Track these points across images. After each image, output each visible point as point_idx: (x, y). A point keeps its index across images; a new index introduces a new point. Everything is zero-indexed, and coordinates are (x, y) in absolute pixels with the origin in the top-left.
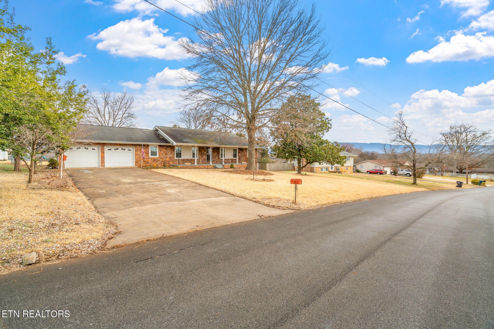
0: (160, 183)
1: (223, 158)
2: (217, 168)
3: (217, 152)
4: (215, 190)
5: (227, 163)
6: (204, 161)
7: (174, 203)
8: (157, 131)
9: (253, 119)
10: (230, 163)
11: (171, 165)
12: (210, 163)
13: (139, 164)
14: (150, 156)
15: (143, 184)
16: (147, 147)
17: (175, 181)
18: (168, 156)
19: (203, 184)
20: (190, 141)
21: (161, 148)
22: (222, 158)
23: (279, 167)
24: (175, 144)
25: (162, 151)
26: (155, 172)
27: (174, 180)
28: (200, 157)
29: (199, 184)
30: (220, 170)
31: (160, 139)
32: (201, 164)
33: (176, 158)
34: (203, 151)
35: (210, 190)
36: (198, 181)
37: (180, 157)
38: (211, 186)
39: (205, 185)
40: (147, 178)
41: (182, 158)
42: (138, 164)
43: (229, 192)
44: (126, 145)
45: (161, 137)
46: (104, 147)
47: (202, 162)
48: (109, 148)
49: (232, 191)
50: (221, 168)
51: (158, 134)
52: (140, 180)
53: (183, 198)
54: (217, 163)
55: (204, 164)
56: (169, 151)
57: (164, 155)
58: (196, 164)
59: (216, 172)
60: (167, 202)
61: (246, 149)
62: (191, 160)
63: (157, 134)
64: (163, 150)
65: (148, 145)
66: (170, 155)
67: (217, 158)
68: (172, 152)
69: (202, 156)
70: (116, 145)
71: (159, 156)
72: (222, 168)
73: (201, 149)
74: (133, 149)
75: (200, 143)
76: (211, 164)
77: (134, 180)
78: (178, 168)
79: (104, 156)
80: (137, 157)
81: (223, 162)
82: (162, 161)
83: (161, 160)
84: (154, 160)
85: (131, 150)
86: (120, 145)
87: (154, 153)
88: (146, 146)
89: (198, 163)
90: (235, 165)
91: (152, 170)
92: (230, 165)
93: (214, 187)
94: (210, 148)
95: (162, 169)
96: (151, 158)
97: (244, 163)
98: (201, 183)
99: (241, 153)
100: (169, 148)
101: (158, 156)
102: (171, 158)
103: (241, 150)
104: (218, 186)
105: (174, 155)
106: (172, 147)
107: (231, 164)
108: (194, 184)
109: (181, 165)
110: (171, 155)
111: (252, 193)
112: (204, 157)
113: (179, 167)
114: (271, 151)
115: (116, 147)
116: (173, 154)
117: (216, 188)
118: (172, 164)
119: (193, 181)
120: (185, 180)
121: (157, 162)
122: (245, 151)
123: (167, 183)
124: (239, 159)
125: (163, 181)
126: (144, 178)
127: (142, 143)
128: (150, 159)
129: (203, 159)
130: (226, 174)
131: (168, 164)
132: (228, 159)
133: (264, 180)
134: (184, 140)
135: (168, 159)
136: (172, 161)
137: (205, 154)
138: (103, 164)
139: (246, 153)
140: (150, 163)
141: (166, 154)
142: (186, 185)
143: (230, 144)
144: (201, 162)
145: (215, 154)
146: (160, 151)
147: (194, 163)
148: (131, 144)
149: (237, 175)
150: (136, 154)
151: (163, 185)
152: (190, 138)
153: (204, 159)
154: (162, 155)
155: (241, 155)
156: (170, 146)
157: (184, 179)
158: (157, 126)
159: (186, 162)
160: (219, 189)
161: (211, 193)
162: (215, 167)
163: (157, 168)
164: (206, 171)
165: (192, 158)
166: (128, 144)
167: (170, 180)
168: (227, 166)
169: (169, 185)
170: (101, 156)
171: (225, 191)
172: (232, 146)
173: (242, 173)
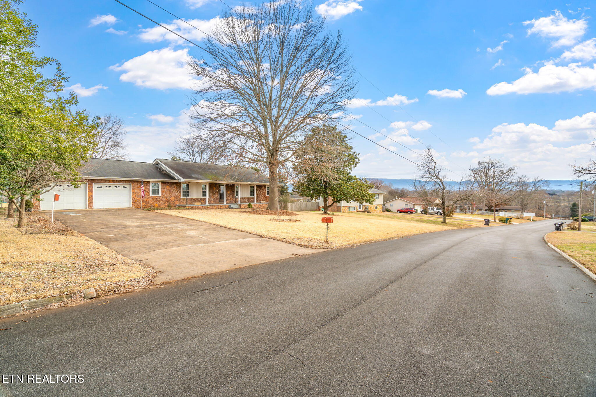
0: (174, 225)
1: (239, 197)
2: (232, 208)
3: (232, 190)
4: (240, 232)
5: (243, 203)
6: (216, 201)
7: (200, 245)
8: (158, 164)
9: (275, 153)
10: (246, 202)
11: (177, 206)
12: (223, 203)
13: (137, 204)
14: (151, 195)
15: (154, 227)
16: (147, 184)
17: (190, 222)
18: (173, 195)
19: (224, 226)
20: (200, 176)
21: (164, 185)
22: (237, 197)
23: (302, 207)
24: (182, 180)
25: (165, 189)
26: (161, 213)
27: (188, 222)
28: (212, 195)
29: (220, 226)
30: (236, 210)
31: (162, 174)
32: (213, 204)
33: (182, 197)
34: (214, 188)
35: (235, 232)
36: (218, 223)
37: (188, 196)
38: (233, 228)
39: (227, 226)
40: (156, 220)
41: (190, 197)
42: (135, 205)
43: (256, 233)
44: (120, 181)
45: (164, 172)
46: (92, 184)
47: (214, 202)
48: (99, 186)
49: (258, 232)
50: (237, 209)
51: (159, 168)
52: (148, 223)
53: (208, 240)
54: (231, 202)
55: (216, 203)
56: (174, 188)
57: (168, 194)
58: (207, 204)
59: (232, 212)
60: (192, 244)
61: (265, 186)
62: (201, 199)
63: (157, 168)
64: (167, 188)
65: (149, 182)
66: (175, 193)
67: (231, 196)
68: (178, 190)
69: (214, 194)
70: (108, 182)
71: (162, 194)
72: (239, 209)
73: (212, 186)
74: (129, 187)
75: (212, 179)
76: (225, 203)
77: (140, 223)
78: (187, 209)
79: (92, 196)
80: (134, 196)
81: (239, 201)
82: (166, 201)
83: (164, 199)
84: (156, 200)
85: (126, 188)
86: (113, 181)
87: (155, 192)
88: (146, 182)
89: (209, 203)
90: (252, 204)
91: (156, 211)
92: (247, 205)
93: (238, 228)
94: (223, 185)
95: (168, 210)
96: (152, 198)
97: (263, 203)
98: (221, 224)
99: (259, 191)
100: (174, 185)
101: (160, 195)
102: (176, 197)
103: (259, 187)
104: (241, 227)
105: (179, 194)
106: (178, 184)
107: (249, 204)
108: (214, 226)
109: (190, 206)
110: (177, 194)
111: (280, 234)
112: (217, 195)
113: (188, 207)
114: (294, 188)
115: (108, 184)
116: (178, 192)
117: (240, 229)
118: (178, 204)
119: (211, 222)
120: (201, 221)
121: (159, 201)
122: (264, 188)
123: (182, 225)
124: (257, 197)
125: (176, 223)
126: (152, 220)
127: (142, 180)
128: (150, 199)
129: (214, 198)
130: (245, 215)
131: (173, 204)
132: (245, 198)
133: (290, 220)
134: (193, 176)
135: (173, 198)
136: (178, 201)
137: (217, 192)
138: (91, 205)
139: (265, 191)
140: (151, 203)
141: (171, 192)
142: (205, 227)
143: (247, 180)
144: (212, 202)
145: (229, 192)
146: (163, 188)
147: (205, 203)
148: (126, 181)
149: (258, 215)
150: (133, 193)
151: (179, 228)
152: (199, 173)
153: (217, 198)
154: (166, 193)
155: (259, 193)
156: (175, 183)
157: (199, 221)
158: (158, 159)
159: (195, 201)
160: (243, 230)
161: (236, 235)
162: (230, 208)
163: (162, 209)
164: (220, 212)
165: (202, 197)
166: (123, 181)
167: (183, 222)
168: (244, 206)
169: (185, 227)
170: (89, 195)
171: (251, 232)
172: (249, 183)
173: (264, 213)
